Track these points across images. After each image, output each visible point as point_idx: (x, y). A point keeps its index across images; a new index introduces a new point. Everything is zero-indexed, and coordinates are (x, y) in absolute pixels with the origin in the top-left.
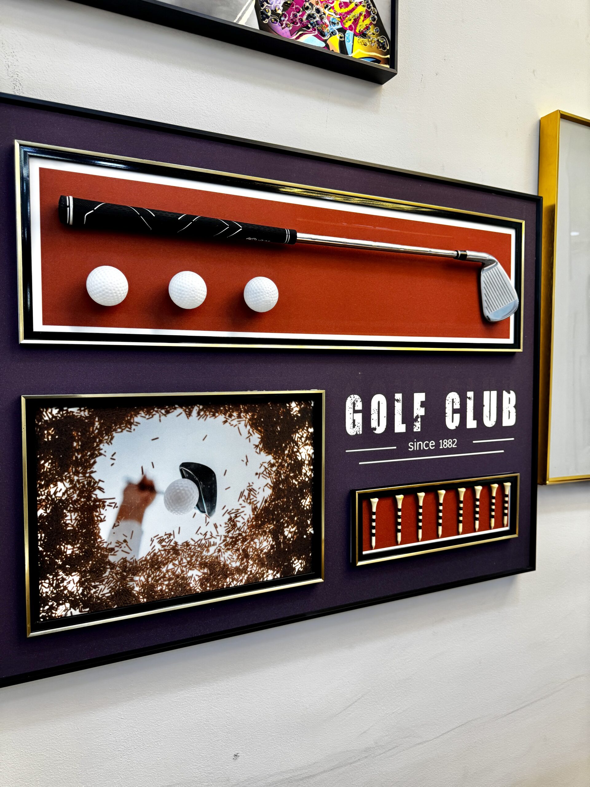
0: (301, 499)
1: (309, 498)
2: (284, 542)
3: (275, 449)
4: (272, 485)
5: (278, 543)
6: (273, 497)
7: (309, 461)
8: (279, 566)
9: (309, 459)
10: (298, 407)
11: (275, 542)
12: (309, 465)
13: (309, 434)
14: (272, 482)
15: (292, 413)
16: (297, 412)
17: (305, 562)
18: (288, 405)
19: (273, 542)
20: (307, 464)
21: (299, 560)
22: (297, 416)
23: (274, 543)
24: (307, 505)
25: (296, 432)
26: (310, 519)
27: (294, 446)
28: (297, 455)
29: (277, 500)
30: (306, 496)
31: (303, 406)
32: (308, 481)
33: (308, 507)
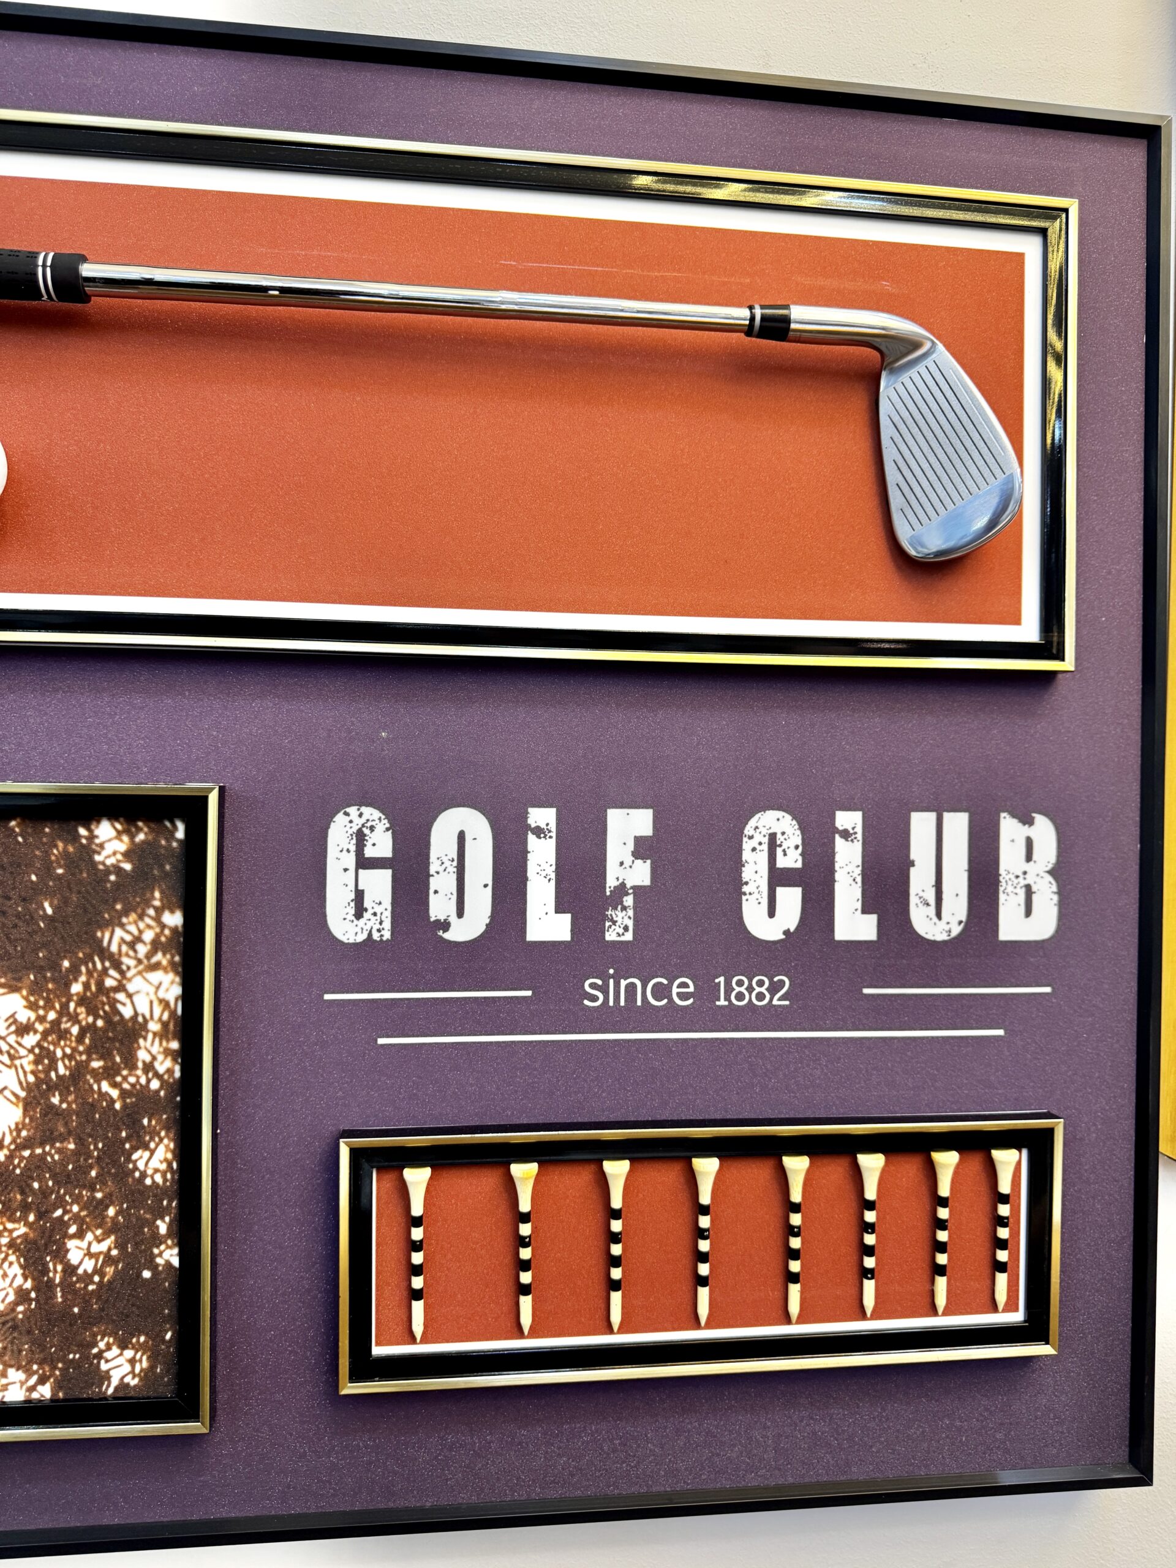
0: (135, 1149)
1: (162, 1148)
2: (66, 1285)
3: (32, 977)
4: (23, 1094)
5: (44, 1287)
6: (24, 1133)
7: (165, 1025)
8: (48, 1360)
9: (166, 1016)
10: (121, 840)
11: (34, 1279)
12: (163, 1035)
13: (167, 932)
14: (20, 1083)
15: (97, 858)
16: (119, 857)
17: (148, 1358)
18: (82, 831)
19: (26, 1279)
20: (155, 1034)
21: (123, 1347)
22: (118, 870)
23: (28, 1285)
24: (156, 1171)
25: (116, 921)
26: (167, 1219)
27: (105, 971)
28: (117, 1001)
29: (42, 1144)
30: (152, 1139)
31: (141, 837)
32: (157, 1092)
33: (158, 1178)
